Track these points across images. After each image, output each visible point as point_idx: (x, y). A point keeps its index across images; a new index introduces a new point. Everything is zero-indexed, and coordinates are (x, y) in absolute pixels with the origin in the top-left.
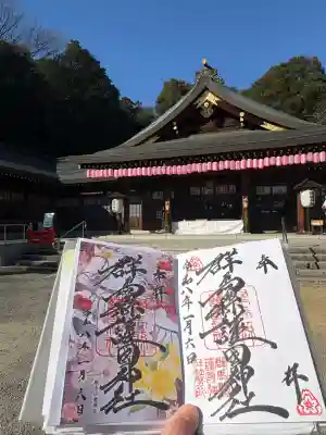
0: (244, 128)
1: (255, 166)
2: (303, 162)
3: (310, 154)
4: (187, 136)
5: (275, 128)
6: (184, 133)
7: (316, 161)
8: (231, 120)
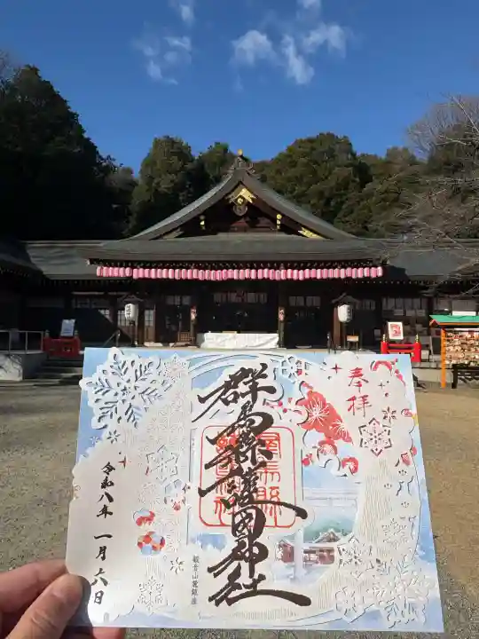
0: (280, 231)
1: (295, 277)
2: (343, 276)
3: (349, 269)
4: (214, 233)
5: (315, 236)
6: (212, 230)
7: (354, 277)
8: (267, 220)
